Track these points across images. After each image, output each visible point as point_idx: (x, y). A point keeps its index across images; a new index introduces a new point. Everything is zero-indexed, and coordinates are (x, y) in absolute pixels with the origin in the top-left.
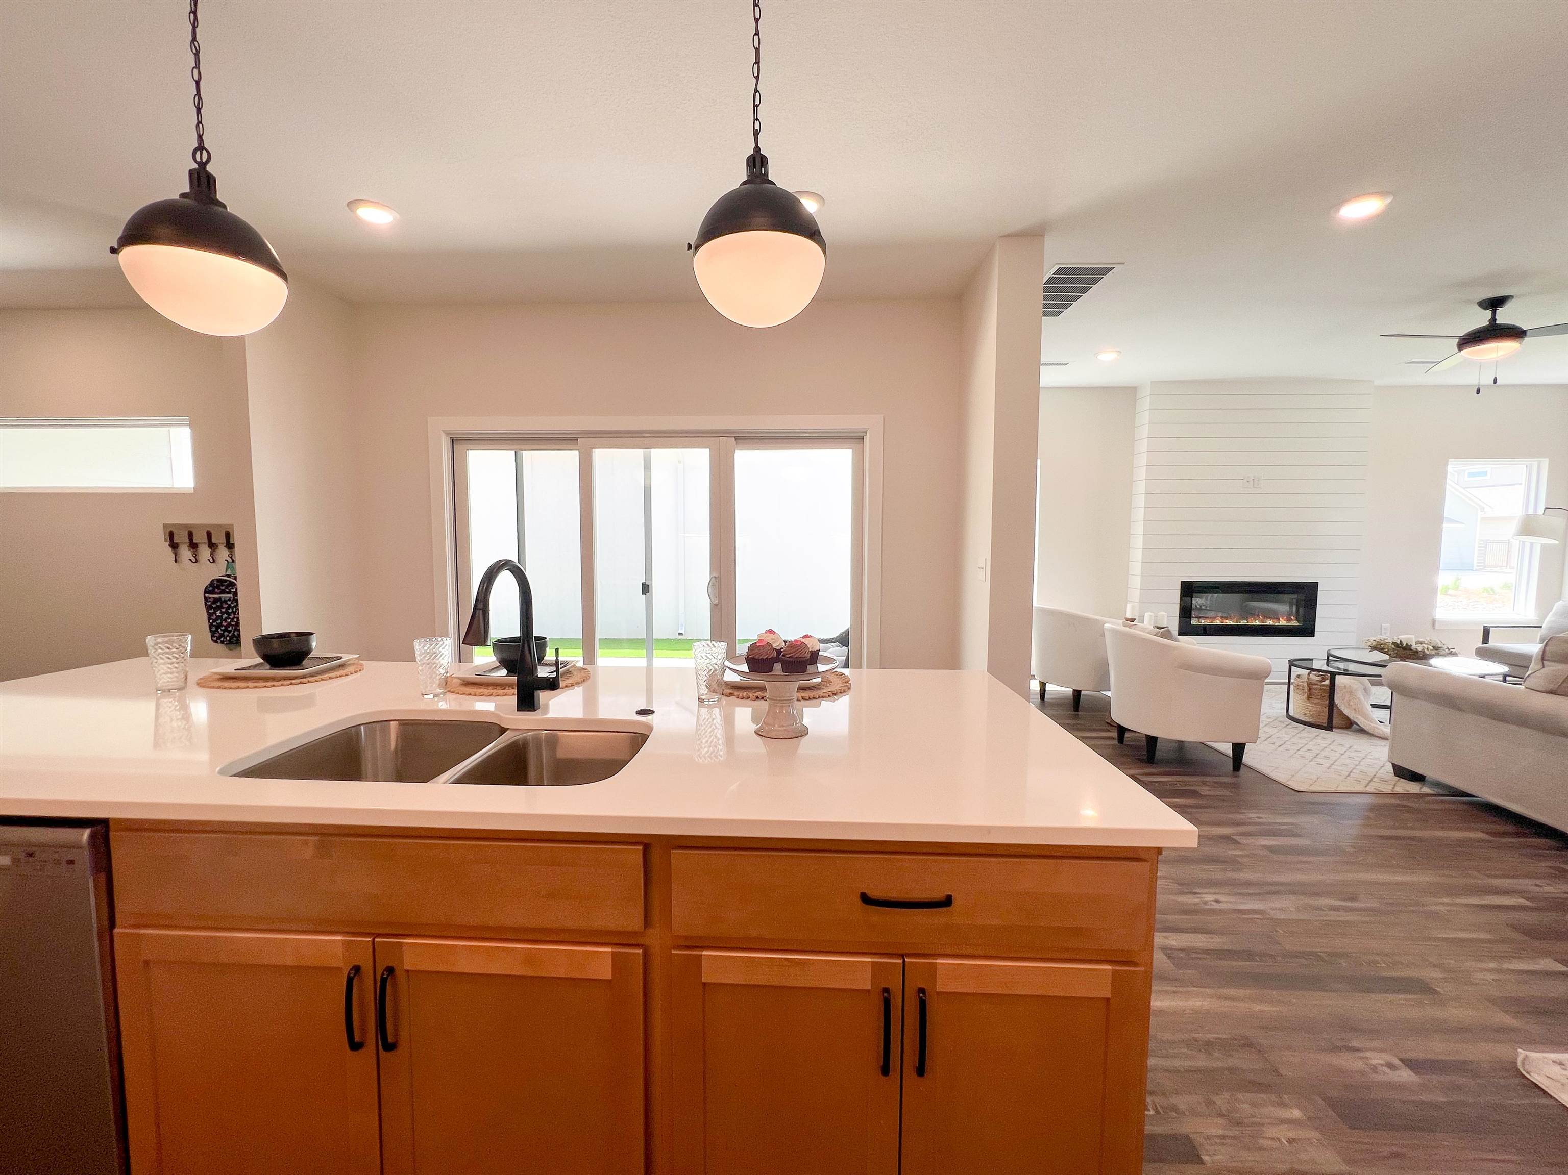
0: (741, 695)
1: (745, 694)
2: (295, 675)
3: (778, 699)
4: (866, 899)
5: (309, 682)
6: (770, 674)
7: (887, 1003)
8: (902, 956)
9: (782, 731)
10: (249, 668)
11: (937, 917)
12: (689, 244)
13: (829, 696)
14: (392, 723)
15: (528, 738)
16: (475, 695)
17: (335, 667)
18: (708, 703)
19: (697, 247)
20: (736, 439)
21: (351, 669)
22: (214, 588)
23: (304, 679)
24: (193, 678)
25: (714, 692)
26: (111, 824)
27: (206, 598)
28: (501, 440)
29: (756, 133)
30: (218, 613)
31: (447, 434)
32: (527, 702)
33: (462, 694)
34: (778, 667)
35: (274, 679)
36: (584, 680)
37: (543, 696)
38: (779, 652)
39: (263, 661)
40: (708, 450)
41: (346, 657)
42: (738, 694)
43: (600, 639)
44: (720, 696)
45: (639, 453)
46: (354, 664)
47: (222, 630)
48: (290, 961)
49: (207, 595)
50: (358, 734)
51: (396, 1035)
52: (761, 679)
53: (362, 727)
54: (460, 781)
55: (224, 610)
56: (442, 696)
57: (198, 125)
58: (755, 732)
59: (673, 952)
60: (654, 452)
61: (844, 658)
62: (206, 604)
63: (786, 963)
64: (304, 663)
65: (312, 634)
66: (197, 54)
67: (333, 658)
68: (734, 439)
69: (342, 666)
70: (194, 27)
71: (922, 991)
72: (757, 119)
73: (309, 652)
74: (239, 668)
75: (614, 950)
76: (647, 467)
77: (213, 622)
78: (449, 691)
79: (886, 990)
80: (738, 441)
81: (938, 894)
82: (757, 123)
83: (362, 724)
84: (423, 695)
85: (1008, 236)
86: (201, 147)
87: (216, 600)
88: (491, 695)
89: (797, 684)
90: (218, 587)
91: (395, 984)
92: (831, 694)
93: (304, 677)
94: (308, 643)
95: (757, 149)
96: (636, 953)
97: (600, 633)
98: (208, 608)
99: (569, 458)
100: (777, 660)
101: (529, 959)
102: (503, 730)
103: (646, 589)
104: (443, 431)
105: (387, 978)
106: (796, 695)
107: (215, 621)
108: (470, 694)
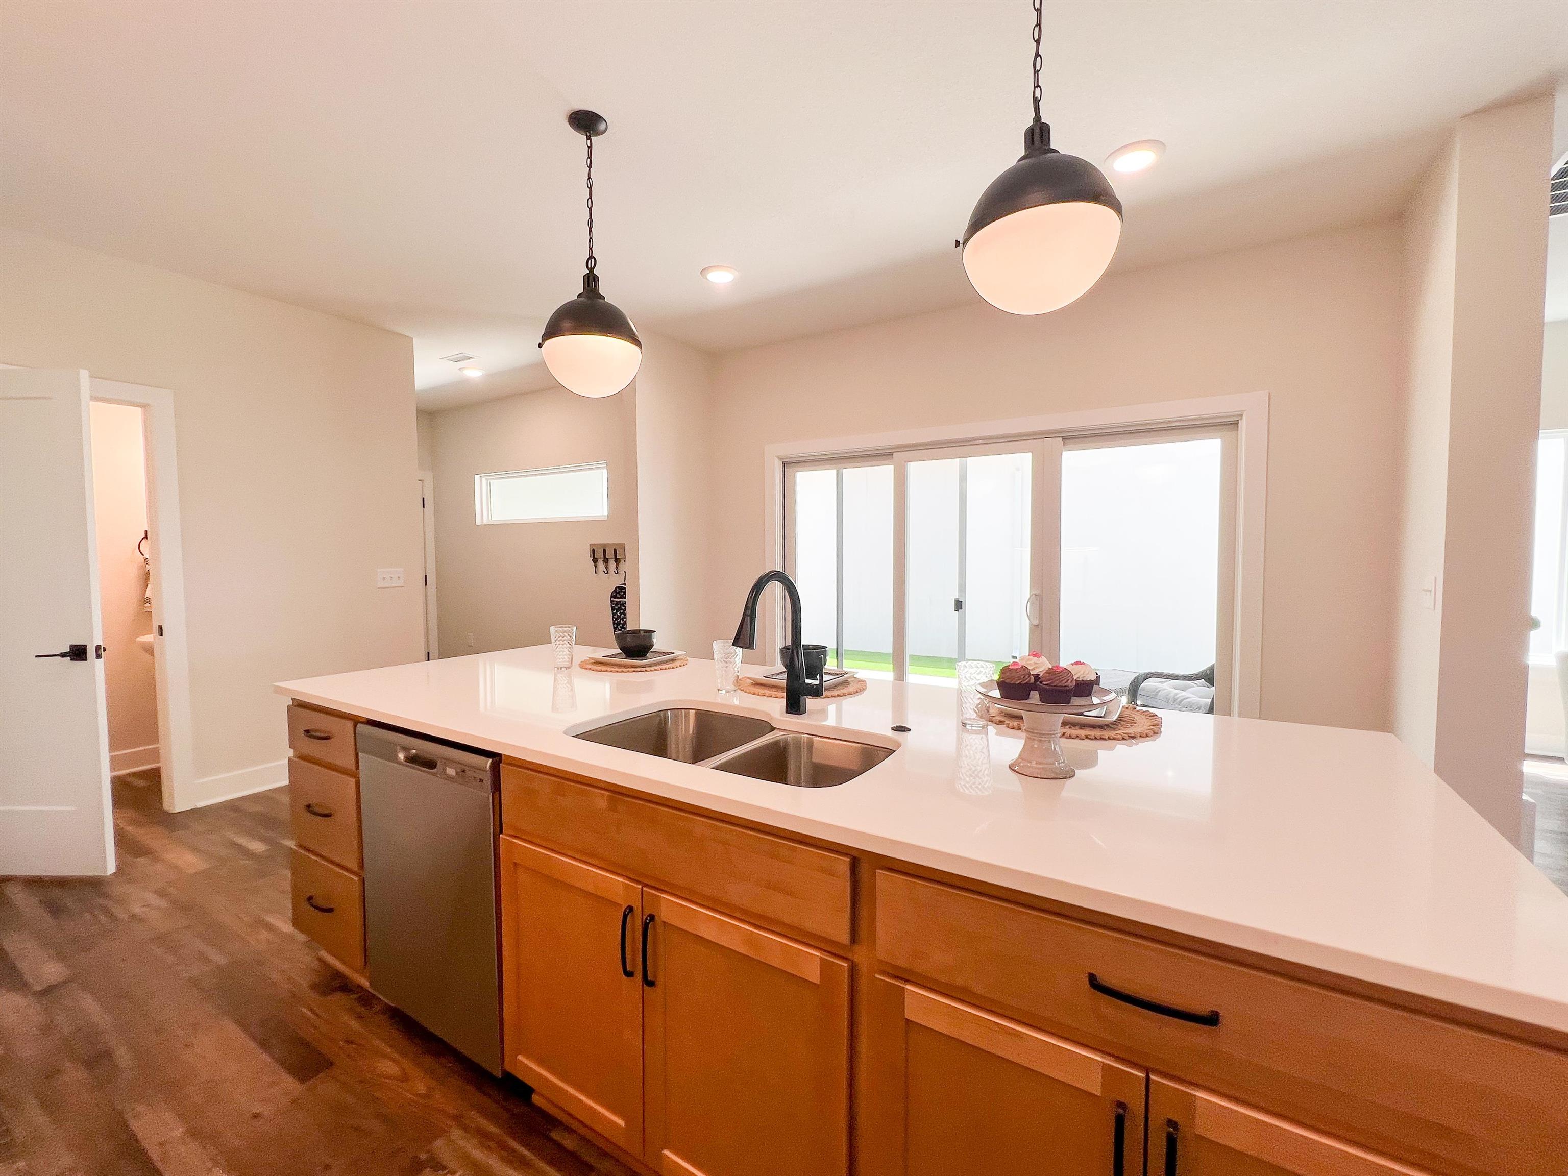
0: (1011, 725)
1: (1015, 724)
2: (638, 665)
3: (1036, 731)
4: (1094, 983)
5: (646, 671)
6: (1026, 701)
7: (1120, 1122)
8: (1147, 1071)
9: (1038, 768)
10: (611, 656)
11: (1198, 1036)
12: (956, 241)
13: (1123, 739)
14: (691, 711)
15: (788, 739)
16: (758, 695)
17: (669, 660)
18: (970, 728)
19: (965, 242)
20: (1063, 439)
21: (677, 663)
22: (616, 593)
23: (642, 669)
24: (577, 660)
25: (981, 717)
26: (503, 757)
27: (612, 602)
28: (823, 460)
29: (1036, 101)
30: (618, 614)
31: (780, 459)
32: (794, 706)
33: (748, 693)
34: (1035, 696)
35: (625, 666)
36: (857, 692)
37: (810, 703)
38: (1037, 677)
39: (621, 652)
40: (1030, 454)
41: (677, 653)
42: (1009, 722)
43: (910, 655)
44: (985, 722)
45: (956, 462)
46: (681, 659)
47: (620, 627)
48: (590, 888)
49: (612, 599)
50: (666, 718)
51: (655, 976)
52: (1017, 707)
53: (669, 712)
54: (721, 768)
55: (622, 611)
56: (732, 692)
57: (590, 241)
58: (1010, 767)
59: (877, 976)
60: (971, 461)
61: (1210, 700)
62: (611, 606)
63: (996, 1028)
64: (648, 655)
65: (654, 632)
66: (590, 189)
67: (668, 653)
68: (1061, 439)
69: (673, 660)
70: (590, 167)
71: (1171, 1123)
72: (1038, 86)
73: (652, 646)
74: (605, 655)
75: (822, 956)
76: (963, 478)
77: (616, 620)
78: (740, 689)
79: (1121, 1105)
80: (1067, 441)
81: (1202, 1007)
82: (1038, 90)
83: (669, 710)
84: (719, 690)
85: (1475, 113)
86: (591, 257)
87: (618, 603)
88: (771, 696)
89: (1062, 717)
90: (619, 593)
91: (654, 928)
92: (1126, 736)
93: (644, 666)
94: (650, 638)
95: (1038, 118)
96: (842, 965)
97: (911, 648)
98: (613, 609)
99: (884, 473)
100: (1033, 687)
101: (751, 941)
102: (773, 729)
103: (959, 605)
104: (776, 456)
105: (649, 923)
106: (1060, 730)
107: (616, 619)
108: (754, 694)
